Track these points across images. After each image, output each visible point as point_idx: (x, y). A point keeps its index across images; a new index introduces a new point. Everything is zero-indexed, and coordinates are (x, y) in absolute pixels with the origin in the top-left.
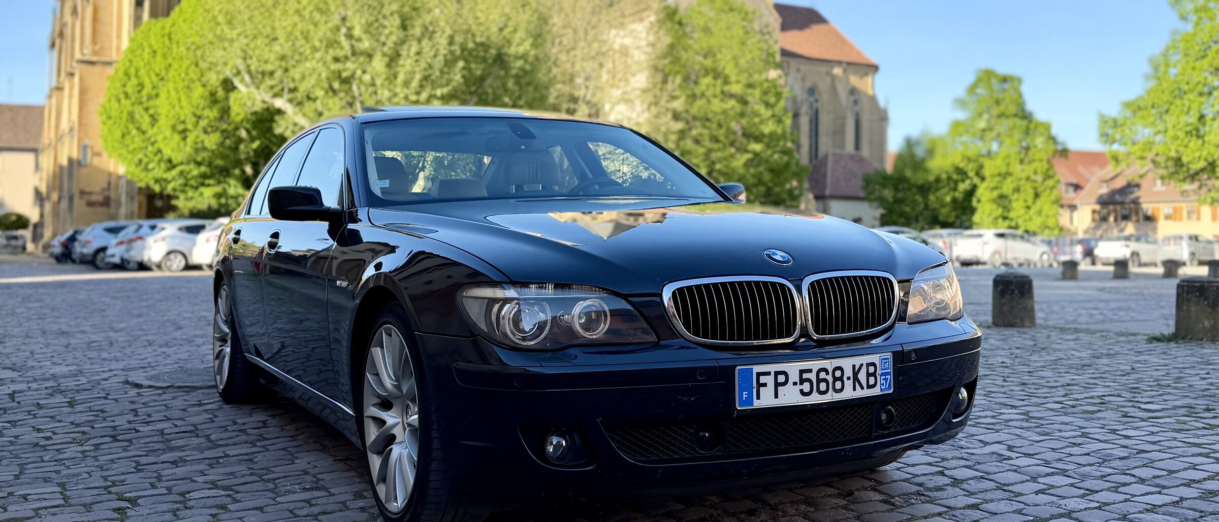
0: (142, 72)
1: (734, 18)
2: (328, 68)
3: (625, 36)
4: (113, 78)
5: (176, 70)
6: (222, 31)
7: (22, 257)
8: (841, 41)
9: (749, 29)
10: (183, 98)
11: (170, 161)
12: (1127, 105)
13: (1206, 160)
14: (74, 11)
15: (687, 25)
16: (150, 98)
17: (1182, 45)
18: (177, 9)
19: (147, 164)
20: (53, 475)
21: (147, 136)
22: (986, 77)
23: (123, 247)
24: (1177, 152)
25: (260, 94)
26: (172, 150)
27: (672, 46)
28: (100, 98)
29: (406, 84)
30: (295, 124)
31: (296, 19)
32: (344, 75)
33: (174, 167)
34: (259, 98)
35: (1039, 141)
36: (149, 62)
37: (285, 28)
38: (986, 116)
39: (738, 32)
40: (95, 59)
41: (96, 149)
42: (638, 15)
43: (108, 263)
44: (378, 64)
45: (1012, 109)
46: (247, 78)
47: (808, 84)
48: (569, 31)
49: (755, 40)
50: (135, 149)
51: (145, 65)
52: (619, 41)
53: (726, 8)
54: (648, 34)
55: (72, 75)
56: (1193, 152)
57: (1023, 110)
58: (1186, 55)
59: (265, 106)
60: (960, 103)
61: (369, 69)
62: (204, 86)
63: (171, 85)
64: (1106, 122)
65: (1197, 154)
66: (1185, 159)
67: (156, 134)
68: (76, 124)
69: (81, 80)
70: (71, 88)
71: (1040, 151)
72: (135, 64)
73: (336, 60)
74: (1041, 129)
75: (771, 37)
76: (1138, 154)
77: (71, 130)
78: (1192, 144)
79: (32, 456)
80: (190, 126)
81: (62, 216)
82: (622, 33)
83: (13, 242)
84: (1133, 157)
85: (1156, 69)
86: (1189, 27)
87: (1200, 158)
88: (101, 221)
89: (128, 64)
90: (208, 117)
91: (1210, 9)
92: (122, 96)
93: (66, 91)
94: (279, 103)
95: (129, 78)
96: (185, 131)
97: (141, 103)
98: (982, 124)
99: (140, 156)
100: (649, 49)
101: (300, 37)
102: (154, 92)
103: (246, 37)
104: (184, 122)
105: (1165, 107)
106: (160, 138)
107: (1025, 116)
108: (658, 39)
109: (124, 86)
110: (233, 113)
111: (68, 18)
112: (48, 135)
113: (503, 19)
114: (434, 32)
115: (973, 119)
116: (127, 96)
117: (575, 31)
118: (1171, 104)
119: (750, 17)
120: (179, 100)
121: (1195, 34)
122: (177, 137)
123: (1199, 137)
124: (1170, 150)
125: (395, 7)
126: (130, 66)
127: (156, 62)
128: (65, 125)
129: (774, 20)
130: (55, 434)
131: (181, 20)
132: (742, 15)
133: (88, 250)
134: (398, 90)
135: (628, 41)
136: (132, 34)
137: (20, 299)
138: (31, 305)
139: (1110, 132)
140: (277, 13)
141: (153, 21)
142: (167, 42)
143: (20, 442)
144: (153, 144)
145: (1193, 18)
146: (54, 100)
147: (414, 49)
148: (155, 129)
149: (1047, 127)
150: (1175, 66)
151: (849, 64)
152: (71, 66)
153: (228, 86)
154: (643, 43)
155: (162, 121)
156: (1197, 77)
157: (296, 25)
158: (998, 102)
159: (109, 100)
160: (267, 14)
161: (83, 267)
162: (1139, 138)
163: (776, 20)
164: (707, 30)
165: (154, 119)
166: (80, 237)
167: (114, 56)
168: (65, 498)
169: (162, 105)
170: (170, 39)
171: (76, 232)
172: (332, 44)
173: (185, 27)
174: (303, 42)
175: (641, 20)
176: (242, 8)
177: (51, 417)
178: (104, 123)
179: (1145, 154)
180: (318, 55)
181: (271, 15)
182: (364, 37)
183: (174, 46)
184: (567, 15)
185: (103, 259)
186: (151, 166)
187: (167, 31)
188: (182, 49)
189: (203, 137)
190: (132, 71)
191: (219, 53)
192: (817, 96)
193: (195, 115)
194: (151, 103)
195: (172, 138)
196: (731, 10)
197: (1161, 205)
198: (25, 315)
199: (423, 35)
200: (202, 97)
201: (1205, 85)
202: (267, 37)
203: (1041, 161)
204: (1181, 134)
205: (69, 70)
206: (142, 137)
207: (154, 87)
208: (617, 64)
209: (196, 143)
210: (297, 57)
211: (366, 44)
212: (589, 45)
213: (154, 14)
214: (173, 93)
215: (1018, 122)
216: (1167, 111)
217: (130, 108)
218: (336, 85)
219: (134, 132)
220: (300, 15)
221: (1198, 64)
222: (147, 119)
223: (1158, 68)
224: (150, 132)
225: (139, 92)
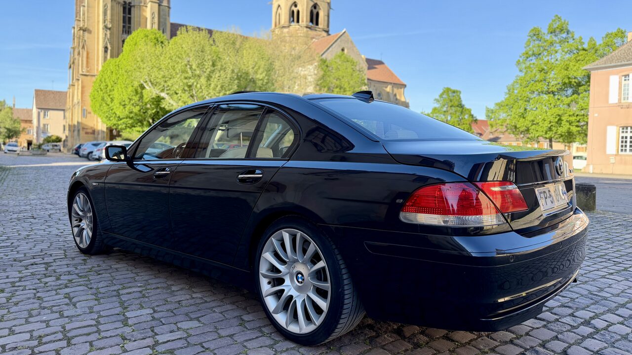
0: (107, 80)
1: (349, 64)
2: (182, 81)
3: (305, 71)
4: (95, 82)
5: (121, 80)
6: (140, 64)
7: (59, 154)
8: (392, 74)
9: (354, 69)
10: (124, 91)
11: (119, 117)
12: (497, 104)
13: (526, 127)
14: (79, 54)
15: (330, 67)
16: (110, 91)
17: (519, 81)
18: (121, 54)
19: (110, 118)
20: (62, 247)
21: (110, 106)
22: (447, 90)
23: (100, 152)
24: (515, 123)
25: (155, 91)
26: (120, 112)
27: (323, 76)
28: (89, 91)
29: (214, 89)
30: (170, 103)
31: (170, 61)
32: (189, 84)
33: (121, 120)
34: (154, 92)
35: (466, 117)
36: (110, 76)
37: (165, 64)
38: (446, 106)
39: (349, 70)
40: (88, 74)
41: (88, 111)
42: (310, 62)
43: (93, 158)
44: (203, 80)
45: (456, 103)
46: (150, 84)
47: (378, 92)
48: (282, 68)
49: (357, 74)
50: (104, 112)
51: (108, 77)
52: (302, 73)
53: (345, 60)
54: (314, 70)
55: (78, 80)
56: (521, 123)
57: (461, 104)
58: (521, 85)
59: (157, 95)
60: (437, 100)
61: (199, 82)
62: (133, 86)
63: (119, 86)
64: (489, 111)
65: (522, 125)
66: (518, 126)
67: (113, 106)
68: (80, 100)
69: (82, 82)
70: (78, 85)
71: (466, 120)
72: (104, 77)
73: (186, 78)
74: (467, 112)
75: (363, 73)
76: (500, 124)
77: (78, 103)
78: (521, 120)
79: (55, 239)
80: (127, 103)
81: (75, 138)
82: (303, 69)
83: (55, 148)
84: (498, 125)
85: (509, 91)
86: (522, 74)
87: (524, 125)
88: (90, 141)
89: (101, 77)
90: (134, 100)
91: (531, 68)
92: (99, 90)
93: (76, 87)
94: (163, 95)
95: (102, 82)
96: (124, 105)
97: (107, 93)
98: (445, 109)
99: (107, 114)
100: (314, 76)
101: (171, 68)
102: (112, 89)
103: (149, 67)
104: (124, 101)
105: (512, 106)
106: (115, 107)
107: (461, 106)
108: (318, 72)
109: (100, 86)
110: (144, 98)
111: (76, 56)
112: (69, 104)
113: (254, 63)
114: (225, 68)
115: (442, 107)
116: (101, 90)
117: (284, 69)
118: (514, 104)
119: (355, 64)
120: (123, 92)
121: (525, 77)
122: (122, 107)
123: (524, 118)
124: (512, 123)
125: (209, 57)
126: (102, 78)
127: (113, 77)
128: (76, 101)
129: (365, 66)
130: (65, 231)
131: (123, 59)
132: (352, 64)
133: (86, 153)
134: (211, 91)
135: (306, 72)
136: (103, 64)
137: (56, 174)
138: (61, 176)
139: (490, 115)
140: (162, 58)
141: (112, 59)
142: (117, 68)
143: (51, 234)
144: (112, 110)
145: (524, 71)
146: (71, 90)
147: (217, 75)
148: (113, 104)
149: (470, 111)
150: (516, 90)
151: (394, 84)
152: (78, 77)
153: (142, 87)
154: (313, 74)
155: (115, 101)
156: (524, 94)
157: (169, 63)
158: (451, 101)
159: (94, 91)
160: (157, 59)
161: (84, 159)
162: (501, 117)
163: (366, 66)
164: (338, 69)
165: (112, 100)
166: (82, 147)
167: (96, 73)
168: (66, 255)
169: (115, 94)
170: (118, 67)
171: (81, 145)
172: (184, 71)
173: (125, 62)
174: (172, 70)
175: (312, 64)
176: (147, 55)
177: (64, 224)
178: (92, 101)
179: (503, 124)
180: (178, 76)
181: (159, 59)
182: (197, 69)
183: (120, 70)
184: (281, 62)
185: (91, 156)
186: (111, 119)
187: (117, 64)
188: (123, 71)
189: (132, 107)
190: (103, 80)
191: (138, 73)
192: (381, 96)
193: (129, 99)
194: (111, 93)
195: (120, 108)
196: (348, 61)
197: (512, 142)
198: (58, 181)
199: (221, 69)
200: (132, 91)
201: (527, 97)
202: (157, 68)
203: (466, 124)
204: (517, 117)
205: (77, 78)
206: (108, 107)
207: (112, 87)
208: (302, 82)
209: (129, 110)
210: (170, 77)
211: (198, 72)
212: (290, 75)
213: (112, 56)
214: (120, 89)
215: (459, 109)
216: (512, 107)
217: (102, 95)
218: (186, 88)
219: (104, 105)
220: (171, 59)
221: (525, 89)
222: (110, 100)
223: (510, 91)
224: (111, 105)
225: (106, 88)
